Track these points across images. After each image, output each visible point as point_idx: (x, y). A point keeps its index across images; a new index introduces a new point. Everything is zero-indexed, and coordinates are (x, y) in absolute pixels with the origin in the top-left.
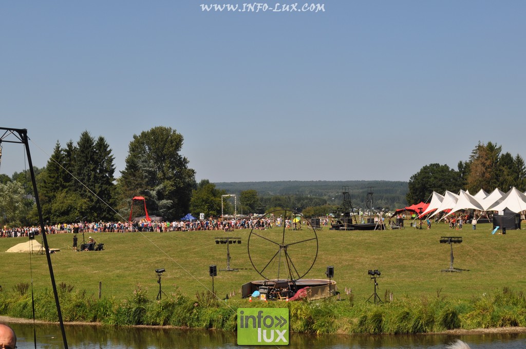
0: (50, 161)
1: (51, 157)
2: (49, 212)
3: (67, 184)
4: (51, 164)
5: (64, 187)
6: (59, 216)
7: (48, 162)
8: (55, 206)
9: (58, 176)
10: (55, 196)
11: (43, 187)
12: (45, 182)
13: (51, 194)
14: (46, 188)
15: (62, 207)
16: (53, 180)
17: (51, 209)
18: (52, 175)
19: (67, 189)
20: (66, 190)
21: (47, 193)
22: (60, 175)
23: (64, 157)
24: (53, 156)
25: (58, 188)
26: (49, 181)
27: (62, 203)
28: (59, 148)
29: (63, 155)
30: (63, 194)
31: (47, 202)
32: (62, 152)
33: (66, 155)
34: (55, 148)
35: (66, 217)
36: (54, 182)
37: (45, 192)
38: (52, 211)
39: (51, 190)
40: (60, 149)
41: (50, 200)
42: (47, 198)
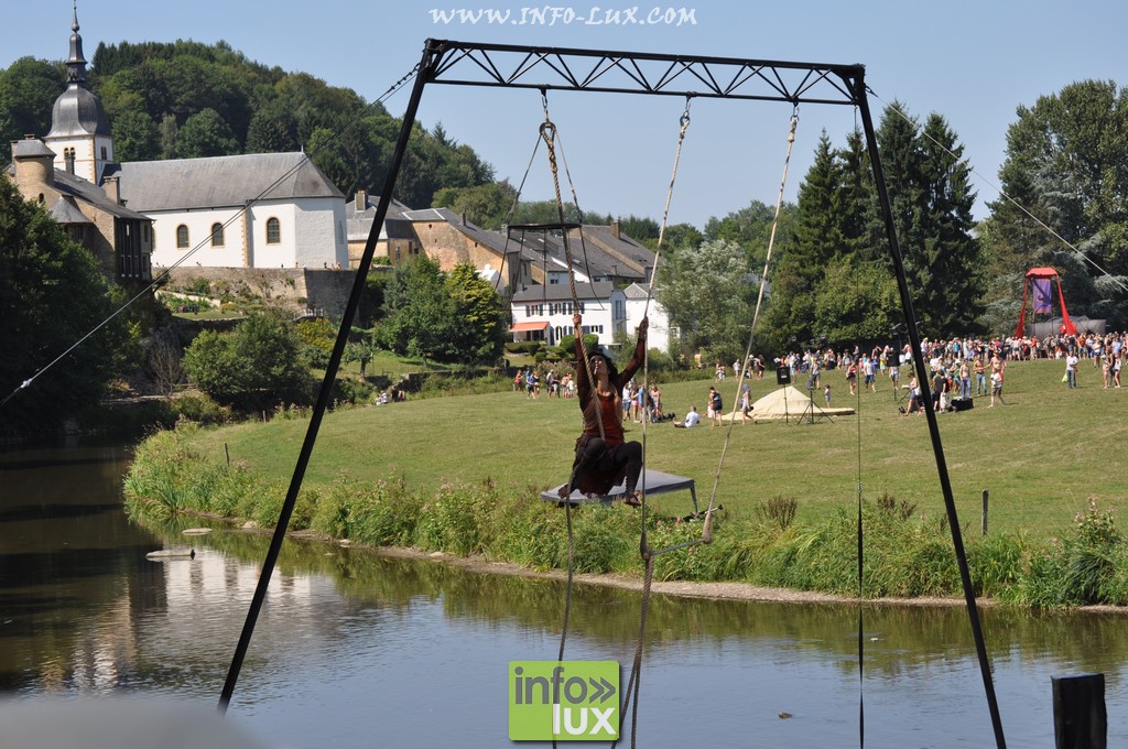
0: (806, 182)
1: (807, 172)
2: (809, 315)
3: (853, 242)
4: (807, 193)
5: (846, 250)
6: (835, 325)
7: (802, 186)
8: (824, 299)
9: (829, 221)
10: (822, 275)
11: (790, 251)
12: (796, 239)
13: (814, 269)
14: (800, 253)
15: (845, 301)
16: (816, 231)
17: (813, 308)
18: (813, 219)
19: (853, 255)
20: (849, 257)
21: (802, 265)
22: (834, 218)
23: (841, 172)
24: (813, 171)
25: (830, 252)
26: (807, 236)
27: (843, 290)
28: (827, 148)
29: (837, 166)
30: (845, 269)
31: (802, 290)
32: (836, 160)
33: (845, 167)
34: (818, 149)
35: (852, 328)
36: (819, 237)
37: (797, 264)
38: (818, 312)
39: (813, 259)
40: (830, 152)
41: (810, 283)
42: (802, 279)
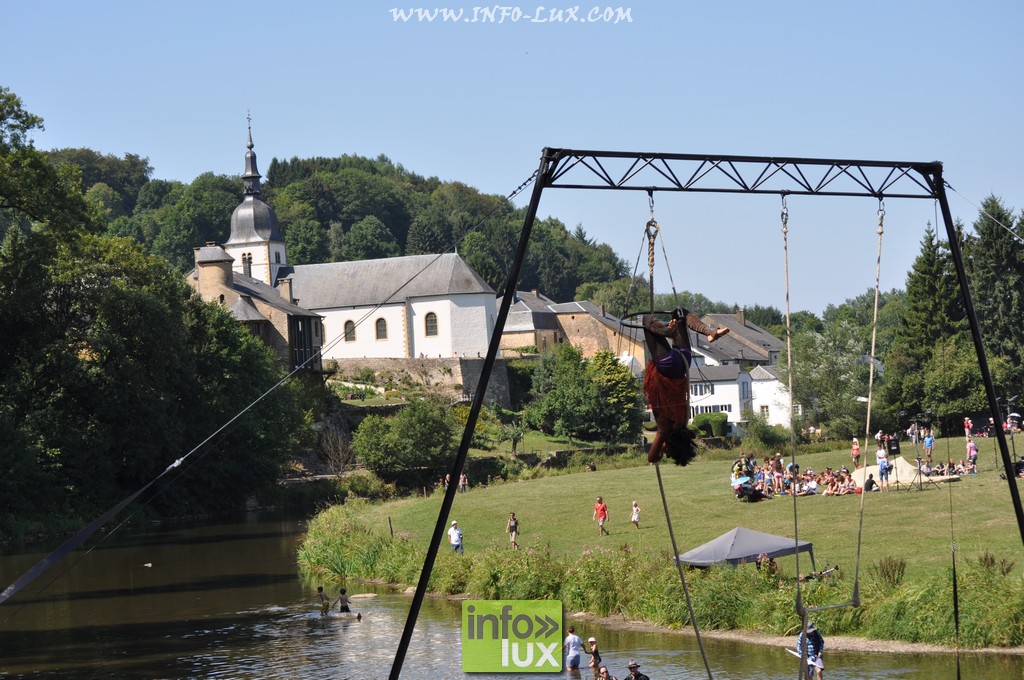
0: (912, 271)
1: (913, 261)
2: (918, 392)
3: (957, 324)
4: (914, 281)
5: (953, 331)
6: (941, 400)
7: (910, 274)
8: (932, 377)
9: (936, 305)
10: (929, 355)
11: (900, 334)
12: (905, 322)
13: (923, 350)
14: (909, 335)
15: (951, 378)
16: (924, 315)
17: (922, 385)
18: (921, 304)
19: (957, 336)
20: (954, 337)
21: (911, 347)
22: (940, 303)
23: (945, 261)
24: (919, 260)
25: (937, 334)
26: (915, 320)
27: (951, 368)
28: (932, 239)
29: (941, 255)
30: (951, 348)
31: (912, 369)
32: (941, 250)
33: (948, 257)
34: (923, 241)
35: (959, 402)
36: (927, 320)
37: (906, 346)
38: (926, 390)
39: (921, 340)
40: (935, 242)
41: (919, 363)
42: (911, 359)
